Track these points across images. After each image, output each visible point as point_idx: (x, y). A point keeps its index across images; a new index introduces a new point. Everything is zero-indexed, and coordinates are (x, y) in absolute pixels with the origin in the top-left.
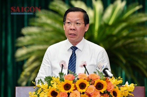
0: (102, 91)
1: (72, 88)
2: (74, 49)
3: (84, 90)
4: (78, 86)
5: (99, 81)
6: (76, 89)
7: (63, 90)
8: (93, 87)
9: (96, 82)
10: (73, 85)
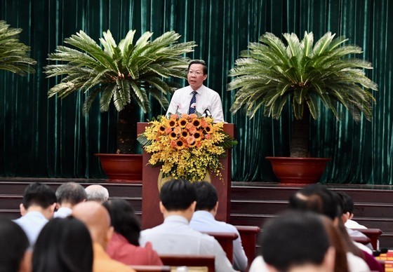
0: (198, 127)
1: (176, 125)
2: (195, 93)
3: (184, 127)
4: (179, 123)
5: (196, 119)
6: (178, 125)
7: (169, 126)
8: (191, 124)
9: (194, 120)
10: (176, 122)
